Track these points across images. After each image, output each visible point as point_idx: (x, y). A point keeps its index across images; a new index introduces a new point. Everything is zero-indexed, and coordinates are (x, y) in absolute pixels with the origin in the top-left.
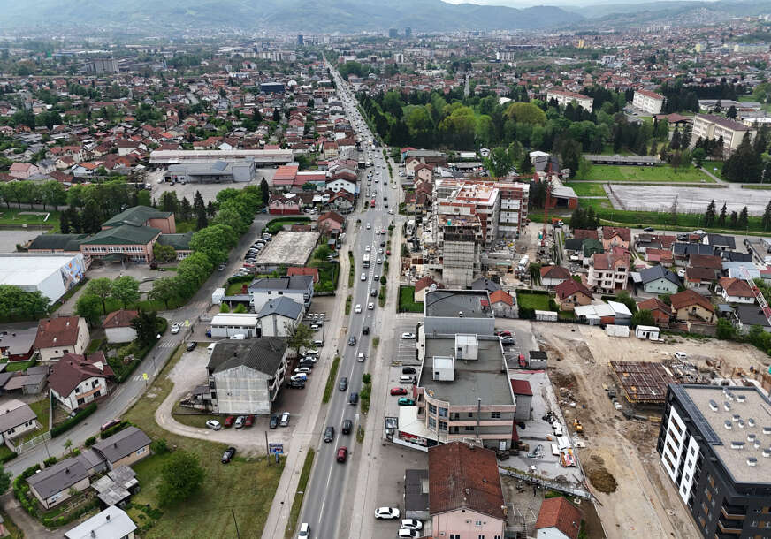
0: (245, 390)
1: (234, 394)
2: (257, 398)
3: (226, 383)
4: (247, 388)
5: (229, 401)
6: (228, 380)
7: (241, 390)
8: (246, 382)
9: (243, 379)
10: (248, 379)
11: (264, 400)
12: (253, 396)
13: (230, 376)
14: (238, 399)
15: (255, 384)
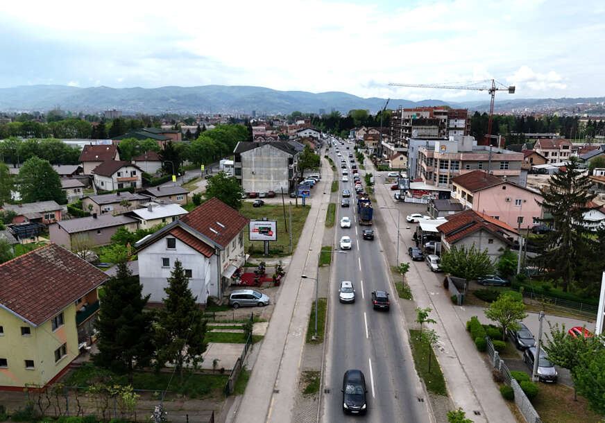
0: (268, 169)
1: (258, 173)
2: (278, 177)
3: (251, 162)
4: (270, 167)
5: (253, 180)
6: (253, 158)
7: (264, 169)
8: (269, 161)
9: (266, 158)
10: (272, 158)
11: (283, 179)
12: (275, 175)
13: (256, 155)
14: (261, 178)
15: (277, 164)
